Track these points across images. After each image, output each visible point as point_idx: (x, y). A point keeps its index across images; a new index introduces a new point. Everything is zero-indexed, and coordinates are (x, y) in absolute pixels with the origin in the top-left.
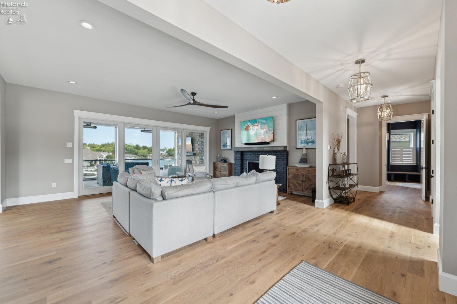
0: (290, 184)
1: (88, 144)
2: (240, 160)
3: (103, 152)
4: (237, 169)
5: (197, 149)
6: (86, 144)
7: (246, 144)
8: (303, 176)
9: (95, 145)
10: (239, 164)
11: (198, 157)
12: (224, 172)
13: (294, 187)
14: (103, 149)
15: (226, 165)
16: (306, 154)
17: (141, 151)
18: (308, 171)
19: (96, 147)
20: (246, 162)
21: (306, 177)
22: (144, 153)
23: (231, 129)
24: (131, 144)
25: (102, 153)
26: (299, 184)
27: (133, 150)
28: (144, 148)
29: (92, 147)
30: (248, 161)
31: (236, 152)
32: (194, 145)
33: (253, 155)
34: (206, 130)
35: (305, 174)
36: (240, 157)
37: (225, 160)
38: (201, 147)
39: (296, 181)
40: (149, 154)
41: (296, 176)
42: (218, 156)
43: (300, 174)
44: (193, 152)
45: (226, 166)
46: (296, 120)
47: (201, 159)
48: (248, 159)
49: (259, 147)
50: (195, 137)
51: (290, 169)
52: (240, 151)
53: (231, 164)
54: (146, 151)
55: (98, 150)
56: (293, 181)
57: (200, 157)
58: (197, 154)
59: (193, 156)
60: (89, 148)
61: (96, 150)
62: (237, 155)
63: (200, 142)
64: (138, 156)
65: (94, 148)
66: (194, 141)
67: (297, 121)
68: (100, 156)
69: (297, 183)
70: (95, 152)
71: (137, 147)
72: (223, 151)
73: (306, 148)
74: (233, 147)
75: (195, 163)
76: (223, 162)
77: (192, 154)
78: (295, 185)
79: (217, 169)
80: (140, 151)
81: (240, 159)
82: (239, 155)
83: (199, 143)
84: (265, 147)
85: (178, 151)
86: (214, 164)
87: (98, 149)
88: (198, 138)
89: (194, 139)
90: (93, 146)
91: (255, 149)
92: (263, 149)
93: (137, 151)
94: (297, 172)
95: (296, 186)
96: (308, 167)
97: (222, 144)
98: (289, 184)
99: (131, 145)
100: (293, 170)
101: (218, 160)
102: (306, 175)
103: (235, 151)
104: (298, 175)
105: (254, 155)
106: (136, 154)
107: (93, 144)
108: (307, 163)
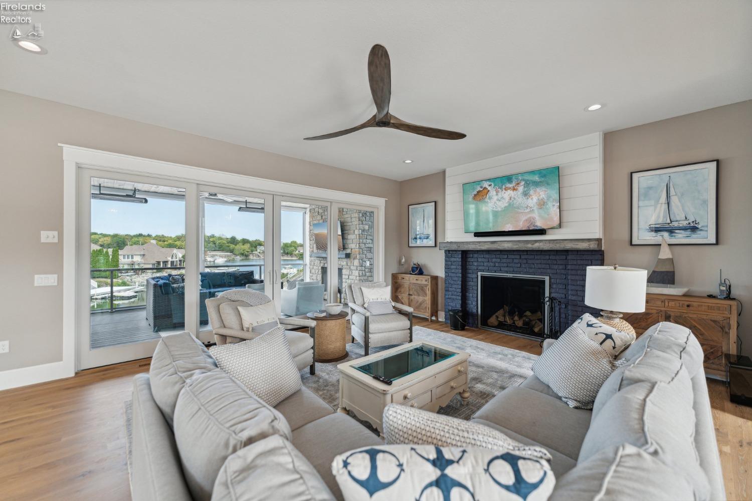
1: (154, 236)
2: (460, 271)
3: (179, 248)
4: (450, 289)
5: (352, 246)
6: (151, 235)
7: (477, 234)
8: (667, 318)
9: (165, 237)
10: (456, 279)
11: (356, 262)
12: (419, 295)
14: (178, 243)
15: (423, 280)
16: (671, 261)
17: (240, 247)
18: (688, 306)
19: (167, 241)
20: (474, 276)
22: (243, 251)
23: (435, 202)
24: (223, 235)
25: (175, 251)
27: (227, 245)
28: (245, 241)
29: (160, 241)
30: (479, 274)
31: (449, 253)
32: (346, 236)
33: (494, 260)
34: (379, 203)
36: (460, 263)
37: (419, 270)
38: (361, 240)
40: (252, 251)
42: (403, 260)
43: (654, 312)
44: (345, 252)
45: (424, 282)
46: (632, 173)
47: (362, 266)
48: (480, 268)
49: (519, 241)
50: (349, 219)
52: (459, 251)
53: (435, 279)
54: (247, 247)
55: (171, 246)
57: (359, 262)
58: (352, 256)
59: (345, 260)
60: (154, 242)
61: (167, 245)
62: (452, 259)
63: (360, 231)
64: (235, 254)
65: (164, 241)
66: (347, 228)
67: (635, 176)
68: (172, 256)
70: (164, 250)
71: (233, 240)
72: (415, 250)
73: (669, 245)
74: (439, 240)
75: (348, 273)
76: (415, 274)
77: (344, 256)
79: (402, 290)
80: (237, 247)
81: (460, 267)
82: (458, 259)
83: (357, 232)
84: (536, 241)
85: (310, 247)
86: (395, 277)
87: (170, 243)
88: (355, 222)
89: (345, 224)
90: (162, 239)
91: (507, 246)
92: (530, 246)
93: (232, 246)
96: (680, 294)
97: (412, 236)
99: (223, 237)
101: (403, 270)
103: (446, 251)
104: (649, 314)
105: (499, 260)
106: (232, 251)
107: (163, 235)
108: (674, 284)
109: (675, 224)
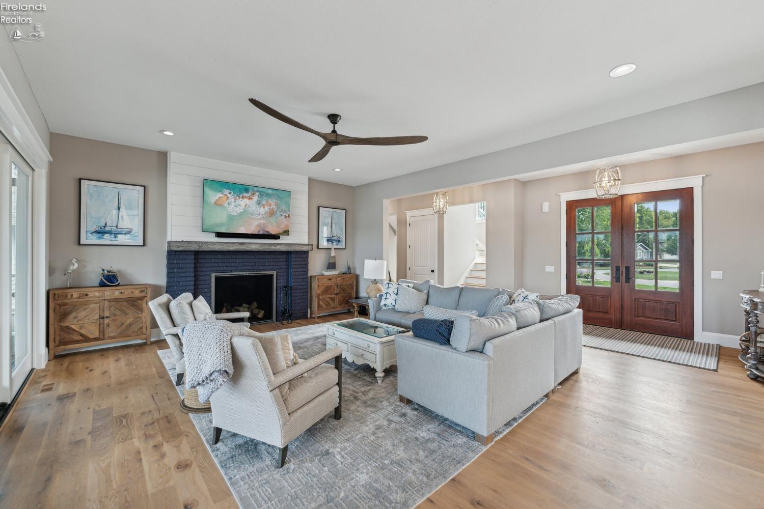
0: (321, 303)
7: (219, 235)
8: (337, 286)
13: (326, 305)
18: (344, 279)
21: (340, 288)
26: (333, 299)
35: (339, 284)
36: (193, 265)
39: (328, 296)
41: (327, 290)
43: (333, 284)
51: (320, 280)
52: (192, 252)
56: (324, 297)
62: (181, 261)
69: (330, 298)
78: (328, 302)
81: (192, 270)
94: (329, 283)
95: (330, 304)
97: (90, 227)
98: (318, 302)
100: (324, 280)
102: (341, 285)
104: (331, 286)
108: (335, 268)
109: (333, 238)
